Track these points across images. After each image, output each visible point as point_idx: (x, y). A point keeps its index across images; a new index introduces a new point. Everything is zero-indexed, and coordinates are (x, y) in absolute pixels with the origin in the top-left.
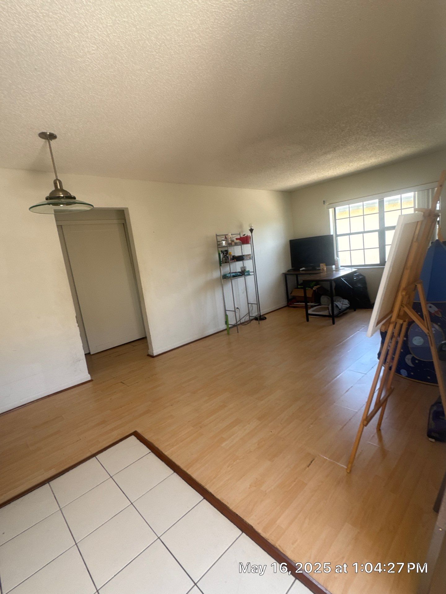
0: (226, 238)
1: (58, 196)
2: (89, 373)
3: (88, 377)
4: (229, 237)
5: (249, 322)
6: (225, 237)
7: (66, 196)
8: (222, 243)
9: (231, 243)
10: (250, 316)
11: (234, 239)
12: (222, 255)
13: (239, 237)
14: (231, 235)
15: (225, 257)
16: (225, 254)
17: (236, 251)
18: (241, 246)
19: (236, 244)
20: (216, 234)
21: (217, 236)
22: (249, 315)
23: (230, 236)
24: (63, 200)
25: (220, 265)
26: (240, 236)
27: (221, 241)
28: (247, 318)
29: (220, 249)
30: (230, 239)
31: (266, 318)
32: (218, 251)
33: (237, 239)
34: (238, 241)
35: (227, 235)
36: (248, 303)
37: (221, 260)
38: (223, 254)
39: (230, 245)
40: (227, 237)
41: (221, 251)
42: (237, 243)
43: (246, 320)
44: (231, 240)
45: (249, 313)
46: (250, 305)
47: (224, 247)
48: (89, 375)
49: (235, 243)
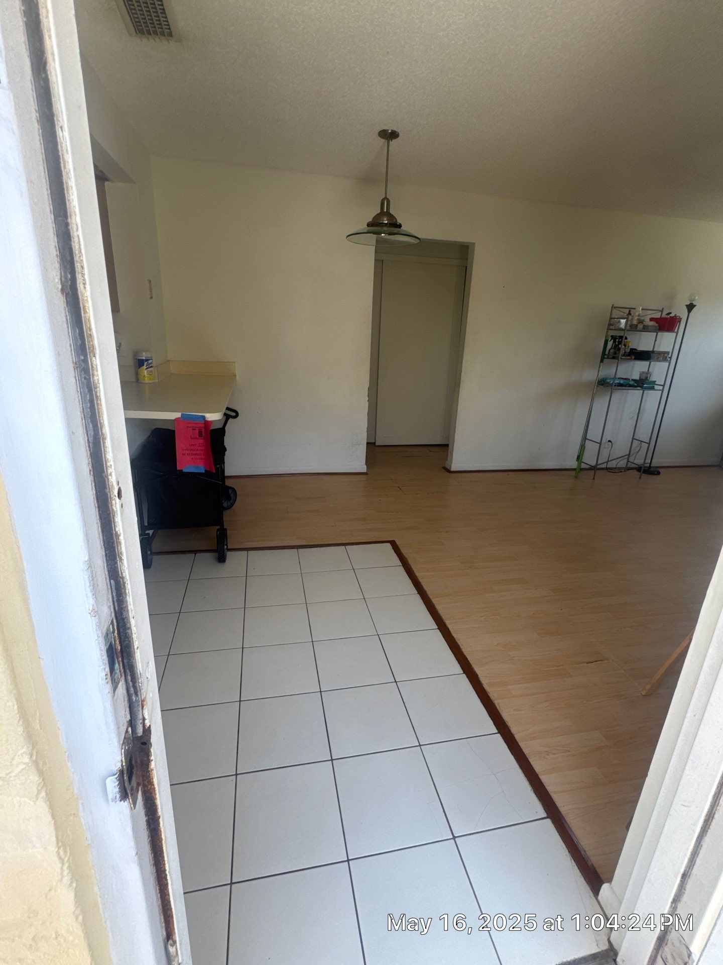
0: (629, 314)
1: (381, 222)
2: (366, 464)
3: (364, 469)
4: (637, 314)
5: (623, 470)
6: (630, 311)
7: (391, 222)
8: (619, 322)
9: (637, 325)
10: (628, 461)
11: (647, 319)
12: (610, 344)
13: (658, 315)
14: (642, 309)
15: (615, 348)
16: (617, 343)
17: (644, 342)
18: (657, 333)
19: (646, 329)
20: (613, 305)
21: (613, 307)
22: (628, 458)
23: (639, 311)
24: (385, 229)
25: (602, 361)
26: (662, 314)
27: (618, 318)
28: (622, 463)
29: (611, 333)
30: (636, 318)
31: (659, 473)
32: (607, 335)
33: (652, 319)
34: (653, 323)
35: (635, 309)
36: (633, 439)
37: (607, 352)
38: (615, 342)
39: (633, 328)
40: (631, 312)
41: (612, 336)
42: (648, 326)
43: (618, 466)
44: (638, 319)
45: (629, 455)
46: (636, 443)
47: (621, 329)
48: (365, 466)
49: (644, 326)
